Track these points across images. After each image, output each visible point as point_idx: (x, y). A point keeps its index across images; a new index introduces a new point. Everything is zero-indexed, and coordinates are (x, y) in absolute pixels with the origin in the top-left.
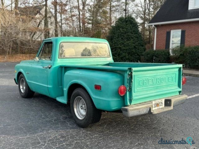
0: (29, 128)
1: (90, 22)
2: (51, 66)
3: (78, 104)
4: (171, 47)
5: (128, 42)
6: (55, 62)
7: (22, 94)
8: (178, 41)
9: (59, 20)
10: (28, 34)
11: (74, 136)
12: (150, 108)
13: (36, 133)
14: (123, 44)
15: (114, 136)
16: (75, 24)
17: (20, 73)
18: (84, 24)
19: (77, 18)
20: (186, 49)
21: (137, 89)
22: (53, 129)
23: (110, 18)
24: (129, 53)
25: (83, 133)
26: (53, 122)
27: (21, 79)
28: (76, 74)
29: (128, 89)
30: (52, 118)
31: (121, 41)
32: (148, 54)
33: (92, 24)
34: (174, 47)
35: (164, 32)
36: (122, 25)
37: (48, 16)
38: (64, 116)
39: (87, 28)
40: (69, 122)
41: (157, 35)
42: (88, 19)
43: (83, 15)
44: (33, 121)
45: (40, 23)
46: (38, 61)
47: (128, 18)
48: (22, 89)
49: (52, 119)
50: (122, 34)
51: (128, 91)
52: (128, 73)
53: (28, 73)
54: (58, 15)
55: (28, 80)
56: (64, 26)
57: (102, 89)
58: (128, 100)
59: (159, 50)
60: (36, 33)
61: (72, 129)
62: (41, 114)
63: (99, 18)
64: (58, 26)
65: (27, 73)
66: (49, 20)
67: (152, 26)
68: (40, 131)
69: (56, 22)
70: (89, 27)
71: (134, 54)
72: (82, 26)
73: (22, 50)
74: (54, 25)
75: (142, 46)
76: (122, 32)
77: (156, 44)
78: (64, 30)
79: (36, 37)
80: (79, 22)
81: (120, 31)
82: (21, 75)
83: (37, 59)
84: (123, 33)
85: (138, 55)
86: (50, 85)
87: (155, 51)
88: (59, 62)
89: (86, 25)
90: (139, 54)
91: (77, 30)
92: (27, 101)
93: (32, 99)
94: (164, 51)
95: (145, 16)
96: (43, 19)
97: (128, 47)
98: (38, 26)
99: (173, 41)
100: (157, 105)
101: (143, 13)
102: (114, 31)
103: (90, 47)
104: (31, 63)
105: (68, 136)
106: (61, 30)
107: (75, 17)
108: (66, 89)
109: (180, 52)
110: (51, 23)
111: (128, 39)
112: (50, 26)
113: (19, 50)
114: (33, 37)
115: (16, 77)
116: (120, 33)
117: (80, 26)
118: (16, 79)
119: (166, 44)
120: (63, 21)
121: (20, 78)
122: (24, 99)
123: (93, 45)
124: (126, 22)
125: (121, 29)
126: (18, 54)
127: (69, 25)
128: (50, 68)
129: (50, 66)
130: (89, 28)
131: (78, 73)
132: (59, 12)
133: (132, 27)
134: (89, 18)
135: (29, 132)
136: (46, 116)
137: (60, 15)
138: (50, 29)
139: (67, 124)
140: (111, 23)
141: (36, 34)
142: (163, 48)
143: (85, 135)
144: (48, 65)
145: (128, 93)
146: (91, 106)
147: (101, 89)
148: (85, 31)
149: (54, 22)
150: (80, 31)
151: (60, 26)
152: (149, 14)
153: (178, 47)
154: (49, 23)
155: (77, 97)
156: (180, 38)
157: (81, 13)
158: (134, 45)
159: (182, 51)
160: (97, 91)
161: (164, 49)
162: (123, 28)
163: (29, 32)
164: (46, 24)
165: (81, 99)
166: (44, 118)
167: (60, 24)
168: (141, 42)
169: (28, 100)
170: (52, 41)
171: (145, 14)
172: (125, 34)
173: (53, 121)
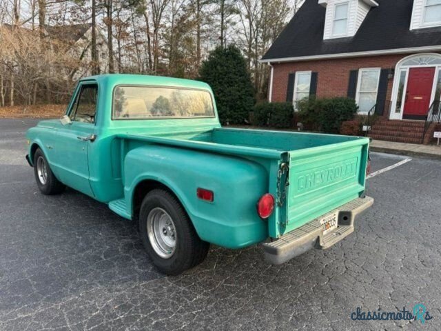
0: (47, 283)
1: (166, 54)
2: (95, 137)
3: (156, 223)
4: (294, 99)
5: (231, 88)
6: (104, 129)
7: (42, 188)
8: (306, 89)
9: (115, 48)
10: (63, 71)
11: (150, 302)
12: (318, 237)
13: (61, 295)
14: (222, 91)
15: (237, 296)
16: (142, 57)
17: (35, 147)
18: (156, 57)
19: (145, 46)
20: (319, 102)
21: (295, 197)
22: (101, 283)
23: (199, 49)
24: (231, 107)
25: (170, 290)
26: (101, 259)
27: (38, 157)
28: (152, 158)
29: (277, 200)
30: (100, 247)
31: (219, 88)
32: (261, 109)
33: (170, 58)
34: (300, 99)
35: (284, 73)
36: (219, 61)
37: (97, 41)
38: (126, 240)
39: (162, 64)
40: (136, 258)
41: (274, 78)
42: (163, 49)
43: (156, 42)
44: (56, 258)
45: (83, 53)
46: (70, 124)
47: (230, 49)
48: (42, 176)
49: (100, 252)
50: (220, 76)
51: (279, 205)
52: (279, 163)
53: (50, 148)
54: (114, 40)
55: (51, 160)
56: (123, 59)
57: (215, 199)
58: (277, 226)
59: (277, 103)
60: (78, 69)
61: (145, 280)
62: (77, 237)
63: (181, 49)
64: (114, 59)
65: (48, 146)
66: (98, 48)
67: (266, 63)
68: (72, 290)
69: (111, 53)
70: (164, 62)
71: (239, 109)
72: (153, 61)
73: (54, 97)
74: (108, 57)
75: (251, 95)
76: (221, 72)
77: (273, 92)
78: (124, 66)
79: (77, 76)
80: (149, 53)
81: (218, 70)
82: (38, 150)
83: (67, 119)
84: (221, 74)
85: (245, 109)
86: (93, 176)
87: (271, 105)
88: (113, 128)
89: (160, 58)
90: (247, 109)
91: (145, 67)
92: (51, 202)
93: (62, 197)
94: (285, 105)
95: (250, 49)
96: (88, 47)
97: (230, 97)
98: (81, 59)
99: (298, 89)
100: (327, 225)
101: (247, 44)
102: (208, 70)
103: (167, 94)
104: (55, 127)
105: (136, 303)
106: (119, 66)
107: (142, 46)
108: (129, 189)
109: (310, 106)
110: (103, 54)
111: (230, 84)
112: (100, 59)
113: (49, 98)
114: (72, 75)
115: (28, 152)
116: (217, 74)
117: (150, 61)
118: (29, 156)
119: (287, 93)
120: (123, 52)
121: (36, 155)
122: (45, 197)
123: (173, 93)
124: (227, 56)
125: (219, 67)
126: (47, 103)
127: (133, 57)
128: (92, 140)
129: (93, 137)
130: (165, 64)
131: (157, 156)
132: (116, 37)
133: (235, 65)
134: (163, 47)
135: (43, 294)
136: (88, 244)
137: (117, 41)
138: (101, 63)
139: (133, 264)
140: (199, 58)
141: (78, 71)
142: (283, 100)
143: (173, 298)
144: (88, 134)
145: (277, 210)
146: (189, 234)
147: (213, 200)
148: (158, 68)
149: (108, 52)
150: (151, 68)
151: (117, 59)
152: (256, 46)
153: (305, 98)
154: (100, 53)
155: (155, 209)
156: (309, 85)
157: (152, 39)
158: (239, 94)
159: (313, 104)
160: (203, 202)
161: (285, 101)
162: (222, 66)
163: (66, 67)
164: (94, 54)
165: (163, 213)
166: (83, 250)
167: (118, 55)
168: (250, 89)
169: (53, 202)
170: (98, 82)
171: (250, 46)
172: (225, 75)
173: (102, 257)
